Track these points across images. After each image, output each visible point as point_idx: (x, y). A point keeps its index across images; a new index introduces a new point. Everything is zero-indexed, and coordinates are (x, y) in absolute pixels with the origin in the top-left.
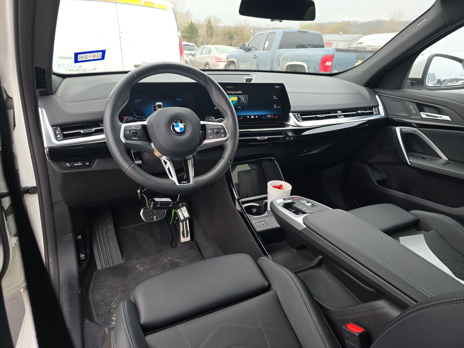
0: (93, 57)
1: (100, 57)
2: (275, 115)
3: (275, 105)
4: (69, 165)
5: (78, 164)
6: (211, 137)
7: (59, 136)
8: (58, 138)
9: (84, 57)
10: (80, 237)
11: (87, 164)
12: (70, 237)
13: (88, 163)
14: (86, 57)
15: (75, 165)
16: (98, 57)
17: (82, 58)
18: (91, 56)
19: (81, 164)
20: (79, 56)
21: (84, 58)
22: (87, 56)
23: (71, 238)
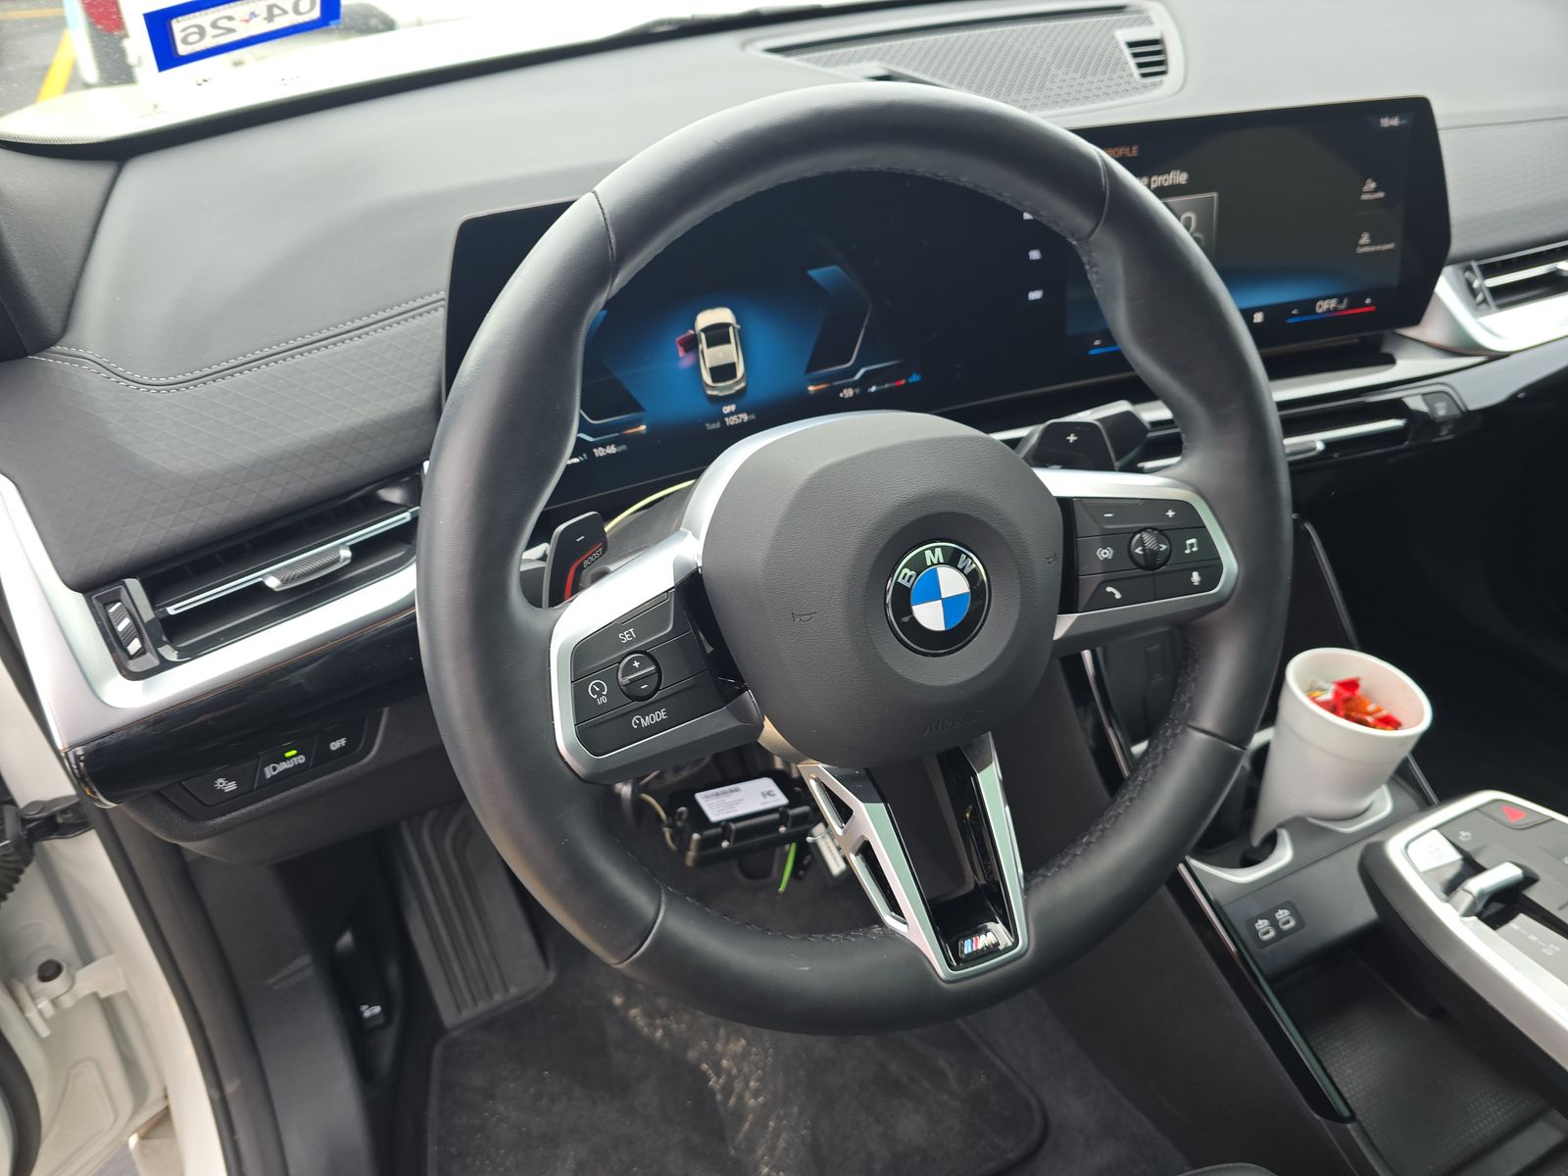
0: (270, 18)
1: (312, 8)
2: (1356, 300)
3: (1365, 239)
4: (232, 786)
5: (283, 766)
6: (1118, 596)
7: (134, 646)
8: (131, 657)
9: (214, 25)
10: (347, 939)
11: (335, 746)
12: (302, 969)
13: (343, 742)
14: (221, 23)
15: (269, 772)
16: (297, 11)
17: (202, 32)
18: (253, 15)
19: (301, 759)
20: (179, 26)
21: (210, 31)
22: (230, 18)
23: (310, 972)
